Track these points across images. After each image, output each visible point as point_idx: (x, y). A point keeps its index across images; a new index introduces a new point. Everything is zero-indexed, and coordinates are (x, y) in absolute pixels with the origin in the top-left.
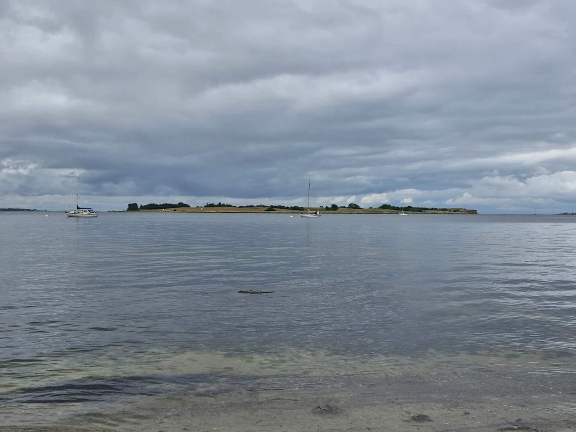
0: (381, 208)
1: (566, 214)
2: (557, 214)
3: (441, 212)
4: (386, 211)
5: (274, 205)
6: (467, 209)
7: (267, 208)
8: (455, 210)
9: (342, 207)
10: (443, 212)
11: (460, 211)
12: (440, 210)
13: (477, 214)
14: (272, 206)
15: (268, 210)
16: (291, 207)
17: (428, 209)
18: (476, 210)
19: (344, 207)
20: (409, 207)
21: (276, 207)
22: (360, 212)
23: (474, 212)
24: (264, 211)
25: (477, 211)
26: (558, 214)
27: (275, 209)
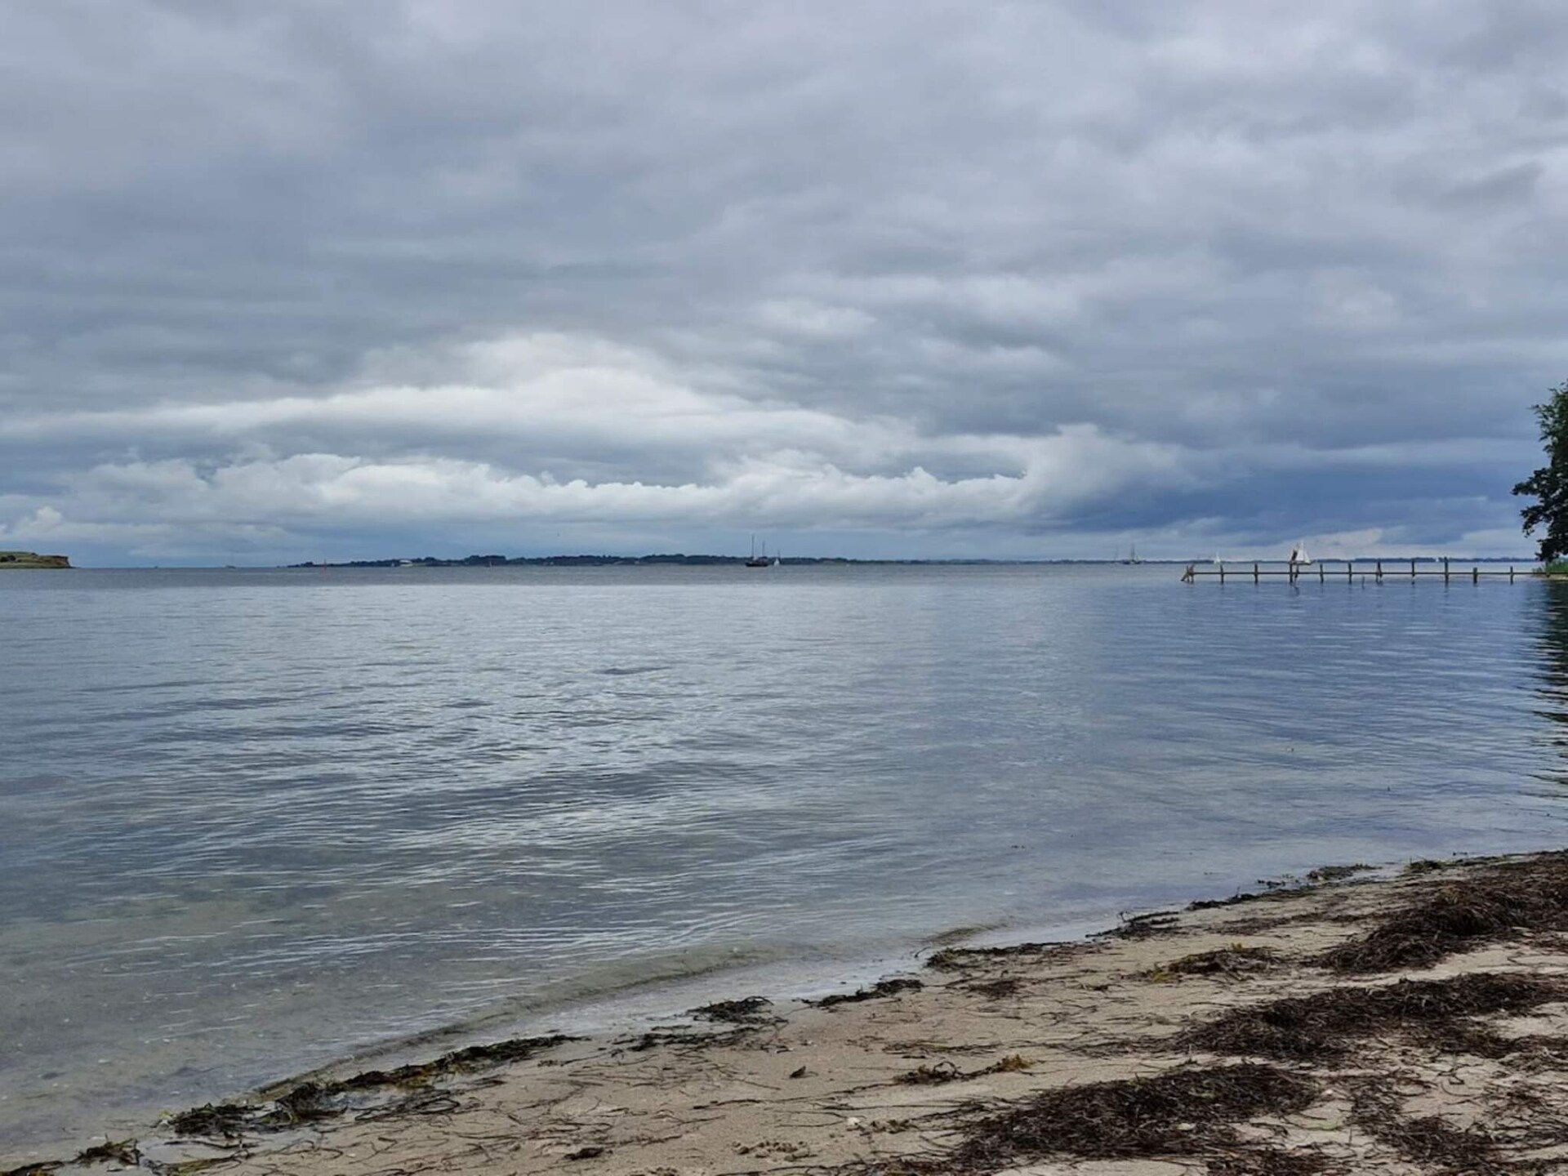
1: (309, 565)
2: (286, 565)
6: (40, 553)
8: (5, 556)
11: (19, 561)
13: (70, 567)
23: (58, 562)
25: (69, 560)
26: (289, 567)
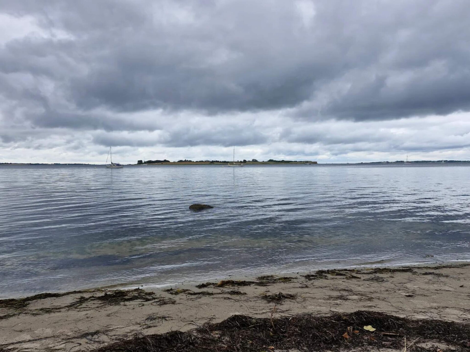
0: (268, 161)
3: (299, 163)
4: (272, 163)
5: (214, 160)
7: (210, 162)
9: (248, 161)
10: (300, 163)
12: (299, 162)
14: (212, 161)
15: (211, 163)
16: (223, 161)
17: (292, 162)
18: (317, 162)
19: (250, 161)
20: (283, 161)
21: (214, 161)
22: (258, 163)
24: (208, 164)
27: (214, 162)
